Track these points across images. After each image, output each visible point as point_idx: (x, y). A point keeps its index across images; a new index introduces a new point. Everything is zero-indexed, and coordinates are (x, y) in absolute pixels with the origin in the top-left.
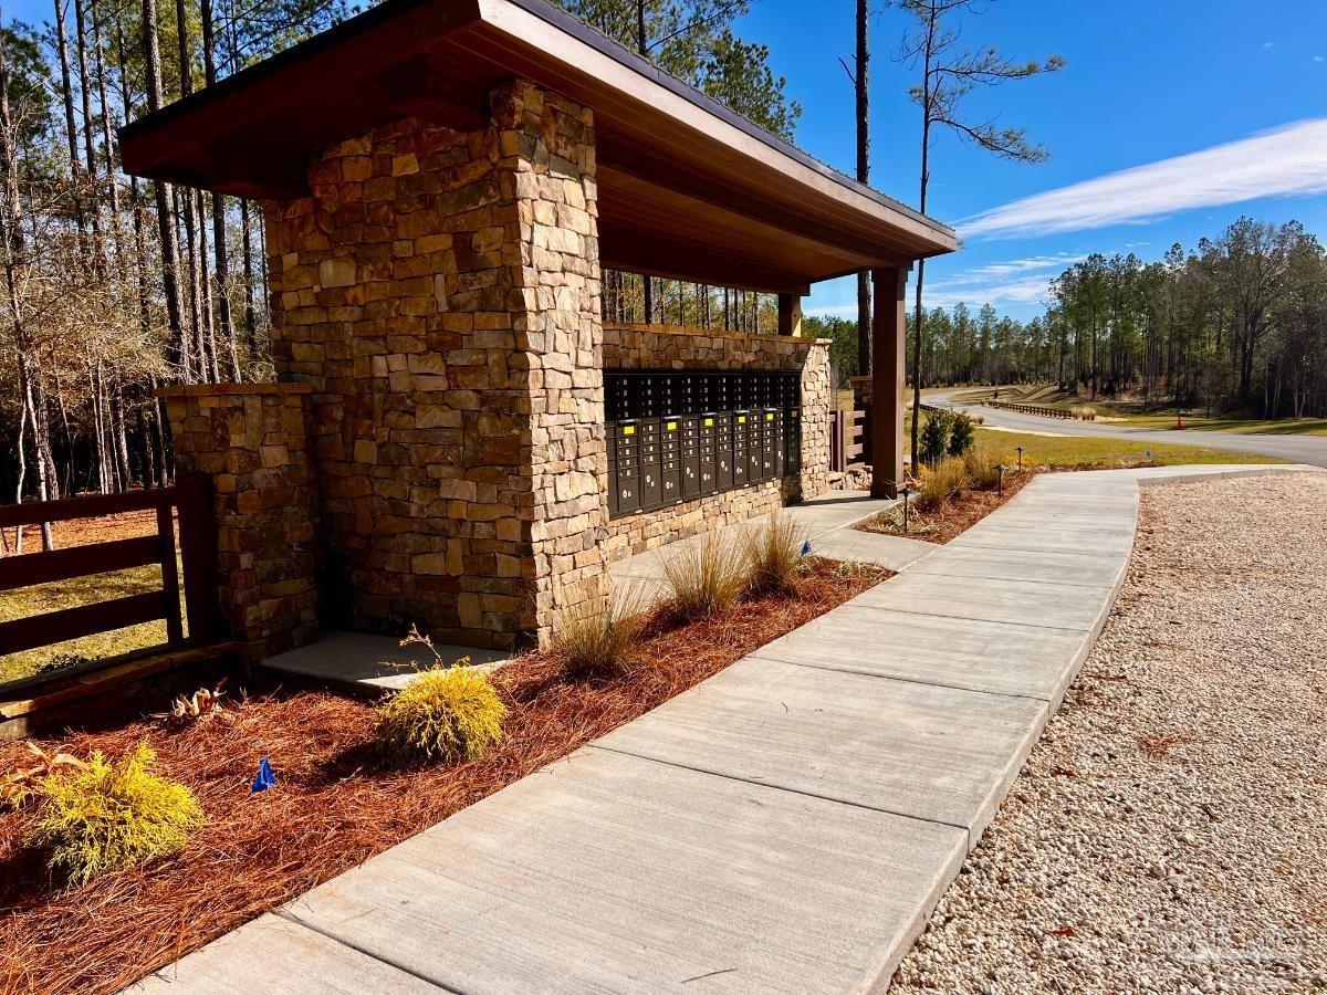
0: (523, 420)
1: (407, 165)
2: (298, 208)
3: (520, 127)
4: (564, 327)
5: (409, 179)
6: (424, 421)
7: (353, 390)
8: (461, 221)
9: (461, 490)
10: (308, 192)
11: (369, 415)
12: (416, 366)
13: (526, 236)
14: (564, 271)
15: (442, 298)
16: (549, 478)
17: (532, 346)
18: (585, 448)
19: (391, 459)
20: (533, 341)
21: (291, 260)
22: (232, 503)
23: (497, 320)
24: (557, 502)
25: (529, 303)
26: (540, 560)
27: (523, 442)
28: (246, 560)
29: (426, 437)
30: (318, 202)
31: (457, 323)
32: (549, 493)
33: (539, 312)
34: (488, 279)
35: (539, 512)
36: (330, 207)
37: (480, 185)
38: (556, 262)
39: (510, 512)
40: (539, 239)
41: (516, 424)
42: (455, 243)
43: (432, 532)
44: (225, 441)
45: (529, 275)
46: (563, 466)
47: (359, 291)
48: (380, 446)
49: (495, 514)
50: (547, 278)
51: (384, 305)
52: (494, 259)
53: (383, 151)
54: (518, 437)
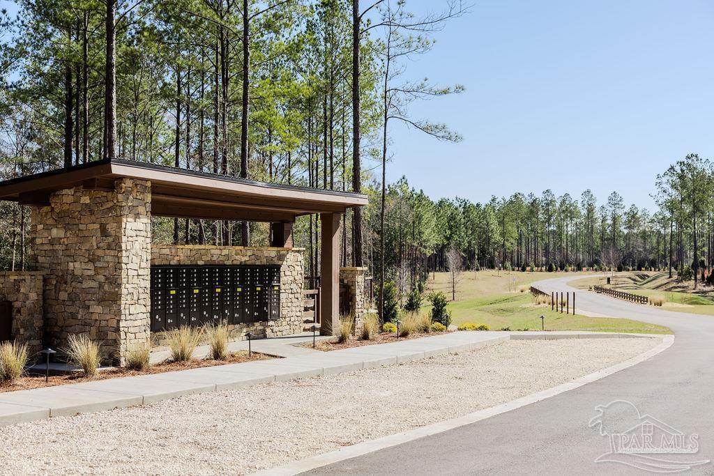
0: (119, 285)
1: (86, 200)
2: (45, 209)
3: (123, 193)
4: (136, 255)
5: (86, 205)
6: (85, 285)
7: (60, 274)
8: (103, 220)
9: (97, 309)
10: (49, 204)
11: (66, 283)
12: (84, 266)
13: (124, 226)
14: (137, 236)
15: (95, 244)
16: (127, 306)
17: (124, 261)
18: (141, 296)
19: (73, 298)
20: (124, 260)
21: (40, 227)
22: (19, 311)
23: (112, 253)
24: (130, 314)
25: (124, 248)
26: (122, 334)
27: (119, 293)
28: (22, 331)
29: (87, 291)
30: (53, 208)
31: (99, 253)
32: (127, 311)
33: (127, 250)
34: (110, 239)
35: (123, 317)
36: (57, 210)
37: (110, 209)
38: (134, 233)
39: (113, 316)
40: (128, 227)
41: (117, 287)
42: (100, 226)
43: (86, 324)
44: (18, 290)
45: (124, 239)
46: (133, 302)
47: (65, 239)
48: (69, 294)
49: (108, 317)
50: (130, 239)
51: (74, 245)
52: (113, 233)
53: (78, 194)
54: (117, 291)
